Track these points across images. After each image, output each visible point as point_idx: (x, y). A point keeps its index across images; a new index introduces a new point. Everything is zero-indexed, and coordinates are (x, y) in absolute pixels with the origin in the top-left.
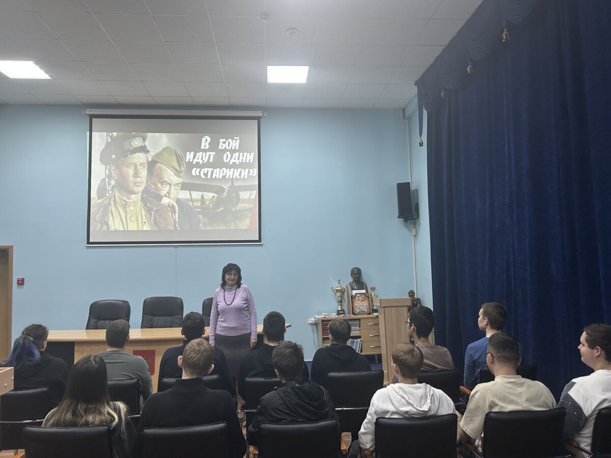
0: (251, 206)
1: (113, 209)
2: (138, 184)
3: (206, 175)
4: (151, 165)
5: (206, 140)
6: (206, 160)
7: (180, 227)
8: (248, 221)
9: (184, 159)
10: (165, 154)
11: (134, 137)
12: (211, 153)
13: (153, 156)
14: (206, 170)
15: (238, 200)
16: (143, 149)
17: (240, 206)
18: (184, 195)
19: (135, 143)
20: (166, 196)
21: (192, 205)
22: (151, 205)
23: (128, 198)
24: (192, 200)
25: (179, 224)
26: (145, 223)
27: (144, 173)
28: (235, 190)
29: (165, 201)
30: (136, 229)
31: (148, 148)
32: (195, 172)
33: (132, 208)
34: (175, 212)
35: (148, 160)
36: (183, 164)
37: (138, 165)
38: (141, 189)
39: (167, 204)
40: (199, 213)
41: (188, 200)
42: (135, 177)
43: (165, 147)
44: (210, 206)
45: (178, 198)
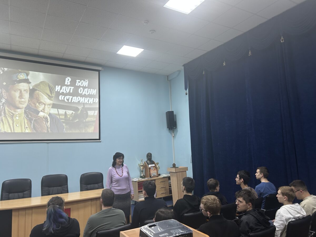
0: (95, 119)
1: (4, 118)
2: (22, 103)
3: (68, 100)
4: (32, 92)
5: (68, 80)
6: (68, 91)
7: (51, 130)
8: (93, 128)
9: (54, 89)
10: (41, 85)
11: (20, 72)
12: (71, 87)
13: (34, 86)
14: (68, 97)
15: (87, 116)
16: (27, 81)
17: (88, 119)
18: (54, 111)
19: (21, 76)
20: (42, 111)
21: (59, 117)
22: (32, 117)
23: (15, 112)
24: (59, 115)
25: (50, 128)
26: (27, 128)
27: (27, 96)
28: (86, 110)
29: (41, 114)
30: (20, 132)
31: (30, 81)
32: (61, 97)
33: (17, 118)
34: (48, 122)
35: (30, 88)
36: (53, 93)
37: (23, 90)
38: (25, 106)
39: (42, 116)
40: (63, 122)
41: (56, 114)
42: (20, 98)
43: (42, 81)
44: (70, 119)
45: (50, 113)
